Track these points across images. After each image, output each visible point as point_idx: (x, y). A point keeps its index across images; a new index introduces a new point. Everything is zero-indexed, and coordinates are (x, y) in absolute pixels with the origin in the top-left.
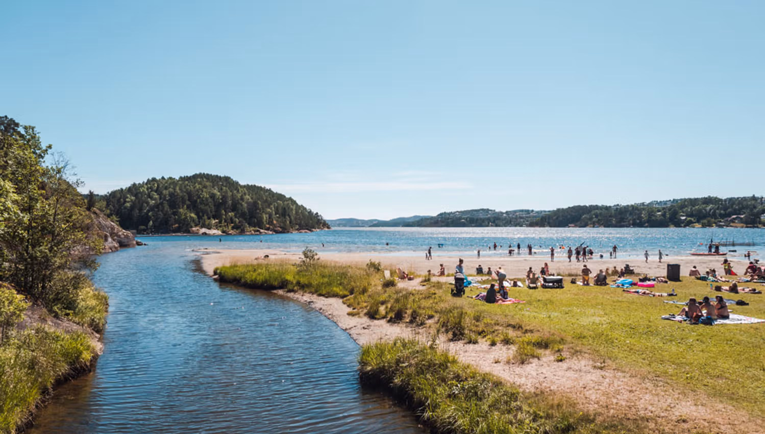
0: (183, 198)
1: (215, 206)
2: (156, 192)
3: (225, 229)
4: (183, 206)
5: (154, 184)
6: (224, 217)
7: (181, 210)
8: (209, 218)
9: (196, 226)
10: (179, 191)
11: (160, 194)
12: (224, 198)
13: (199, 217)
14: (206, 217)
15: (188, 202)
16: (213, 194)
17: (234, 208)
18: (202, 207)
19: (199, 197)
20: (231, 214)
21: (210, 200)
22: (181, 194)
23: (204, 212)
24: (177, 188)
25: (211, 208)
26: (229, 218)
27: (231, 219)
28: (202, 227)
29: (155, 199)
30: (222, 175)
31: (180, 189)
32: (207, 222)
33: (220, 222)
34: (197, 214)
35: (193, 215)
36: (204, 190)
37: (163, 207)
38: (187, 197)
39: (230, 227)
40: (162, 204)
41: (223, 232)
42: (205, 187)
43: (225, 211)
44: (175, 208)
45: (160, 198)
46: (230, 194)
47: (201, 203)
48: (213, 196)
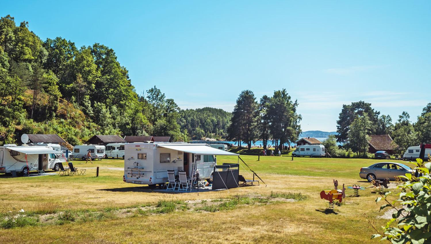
0: (198, 122)
1: (213, 126)
2: (184, 118)
3: (218, 138)
4: (198, 126)
5: (183, 114)
6: (218, 132)
7: (197, 128)
8: (210, 133)
9: (204, 136)
10: (196, 118)
11: (186, 119)
12: (218, 122)
13: (206, 132)
14: (208, 132)
15: (200, 124)
16: (212, 120)
17: (223, 128)
18: (207, 127)
19: (206, 121)
20: (222, 131)
21: (211, 123)
22: (197, 120)
23: (208, 129)
24: (195, 117)
25: (211, 127)
26: (220, 132)
27: (221, 133)
28: (207, 137)
29: (184, 122)
30: (218, 109)
31: (196, 117)
32: (209, 134)
33: (216, 135)
34: (205, 130)
35: (203, 131)
36: (208, 117)
37: (188, 127)
38: (199, 122)
39: (220, 138)
40: (187, 125)
41: (217, 140)
42: (209, 116)
43: (219, 129)
44: (194, 127)
45: (187, 122)
46: (221, 119)
47: (207, 125)
48: (212, 121)
